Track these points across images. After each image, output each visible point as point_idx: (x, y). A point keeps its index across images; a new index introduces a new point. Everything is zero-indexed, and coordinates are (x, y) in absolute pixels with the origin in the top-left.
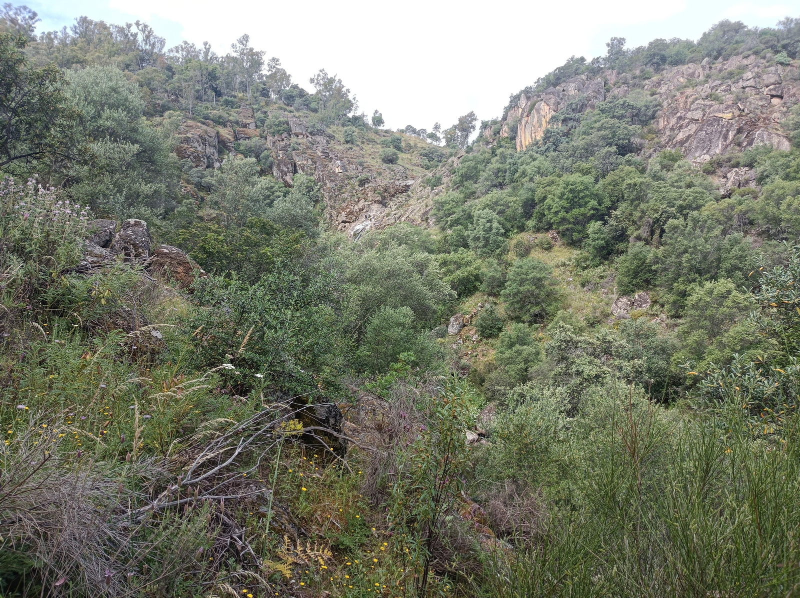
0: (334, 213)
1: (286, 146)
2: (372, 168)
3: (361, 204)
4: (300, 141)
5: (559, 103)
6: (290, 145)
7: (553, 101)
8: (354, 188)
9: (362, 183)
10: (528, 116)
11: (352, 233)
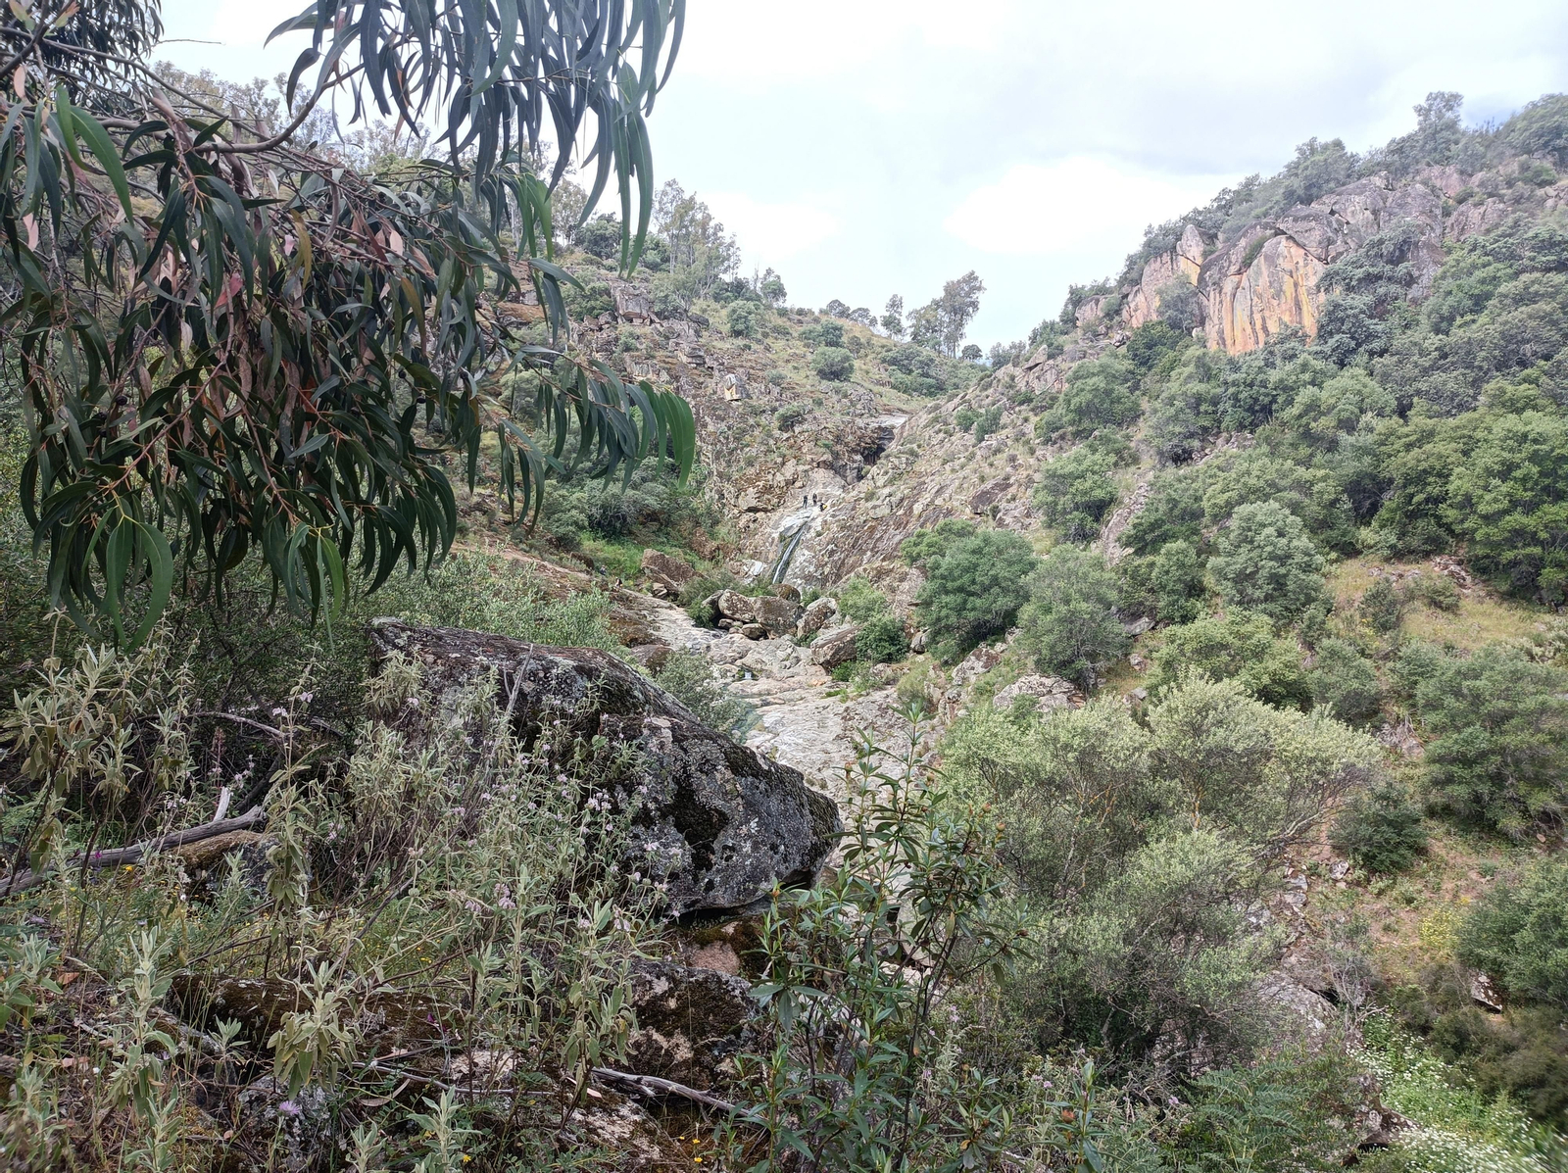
0: (729, 489)
1: (609, 343)
2: (798, 390)
3: (789, 470)
4: (638, 331)
5: (1330, 242)
6: (617, 339)
7: (1316, 235)
8: (770, 435)
9: (788, 423)
10: (1239, 272)
11: (776, 535)
